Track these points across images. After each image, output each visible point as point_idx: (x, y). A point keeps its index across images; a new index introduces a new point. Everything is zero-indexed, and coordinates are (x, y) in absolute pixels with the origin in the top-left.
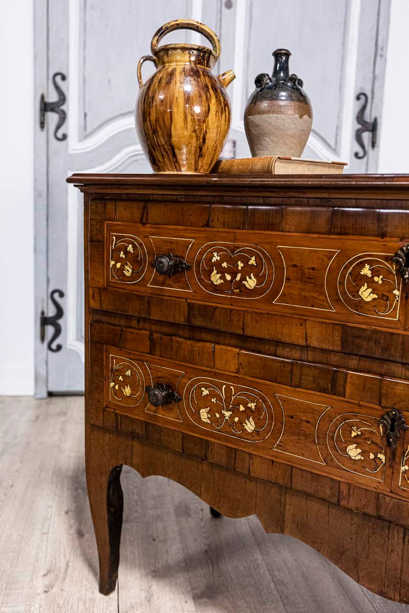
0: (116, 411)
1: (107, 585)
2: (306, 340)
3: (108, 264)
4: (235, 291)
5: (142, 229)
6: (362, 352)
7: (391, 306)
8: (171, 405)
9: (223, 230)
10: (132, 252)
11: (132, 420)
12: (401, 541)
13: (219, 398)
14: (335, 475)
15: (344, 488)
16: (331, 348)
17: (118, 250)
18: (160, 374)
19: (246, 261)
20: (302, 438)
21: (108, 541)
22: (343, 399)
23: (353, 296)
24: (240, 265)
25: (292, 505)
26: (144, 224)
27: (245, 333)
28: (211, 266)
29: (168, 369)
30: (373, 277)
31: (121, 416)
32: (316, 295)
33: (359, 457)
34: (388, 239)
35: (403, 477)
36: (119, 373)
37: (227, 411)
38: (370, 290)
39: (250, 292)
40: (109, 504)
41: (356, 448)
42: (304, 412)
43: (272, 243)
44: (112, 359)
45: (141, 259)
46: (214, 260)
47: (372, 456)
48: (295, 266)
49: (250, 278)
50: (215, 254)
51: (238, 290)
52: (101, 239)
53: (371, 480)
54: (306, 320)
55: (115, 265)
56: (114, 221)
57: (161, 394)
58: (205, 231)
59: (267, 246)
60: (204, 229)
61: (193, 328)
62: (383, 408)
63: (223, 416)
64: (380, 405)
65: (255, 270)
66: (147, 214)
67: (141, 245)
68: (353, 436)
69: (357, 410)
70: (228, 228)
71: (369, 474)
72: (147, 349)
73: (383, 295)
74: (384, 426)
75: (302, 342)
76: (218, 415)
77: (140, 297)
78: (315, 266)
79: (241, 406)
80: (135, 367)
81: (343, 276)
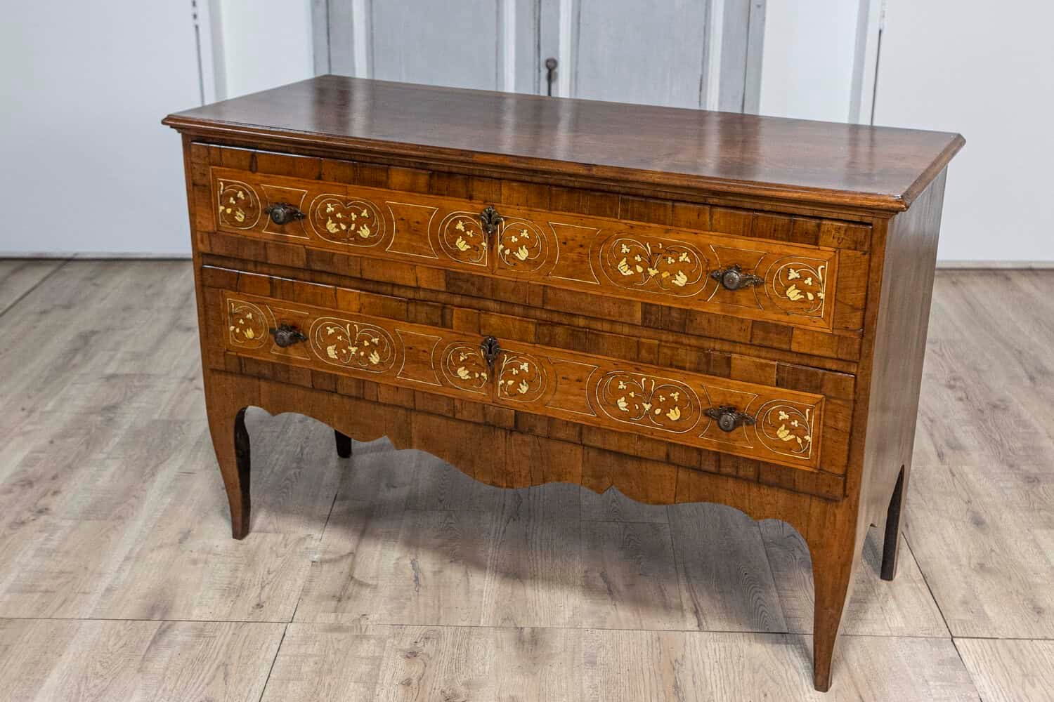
0: (240, 354)
1: (241, 529)
2: (417, 282)
3: (217, 209)
4: (351, 239)
5: (251, 177)
6: (463, 292)
7: (481, 255)
8: (297, 345)
9: (333, 183)
10: (243, 198)
11: (258, 363)
12: (504, 440)
13: (344, 335)
14: (449, 393)
15: (457, 403)
16: (438, 289)
17: (228, 196)
18: (283, 316)
19: (358, 213)
20: (421, 365)
21: (238, 485)
22: (451, 330)
23: (452, 246)
24: (354, 216)
25: (418, 422)
26: (254, 172)
27: (364, 277)
28: (326, 216)
29: (291, 311)
30: (466, 231)
31: (245, 358)
32: (421, 245)
33: (467, 377)
34: (474, 201)
35: (501, 390)
36: (238, 316)
37: (353, 346)
38: (464, 242)
39: (363, 241)
40: (237, 447)
41: (465, 370)
42: (422, 343)
43: (380, 198)
44: (230, 303)
45: (253, 206)
46: (328, 210)
47: (477, 375)
48: (402, 219)
49: (364, 228)
50: (329, 205)
51: (353, 239)
52: (208, 184)
53: (478, 393)
54: (415, 266)
55: (224, 211)
56: (220, 166)
57: (286, 335)
58: (318, 183)
59: (376, 201)
60: (316, 181)
61: (313, 271)
62: (483, 336)
63: (349, 352)
64: (480, 333)
65: (369, 221)
66: (256, 162)
67: (252, 192)
68: (461, 360)
69: (463, 339)
70: (340, 182)
71: (474, 389)
72: (268, 292)
73: (474, 246)
74: (484, 350)
75: (413, 284)
76: (344, 351)
77: (256, 242)
78: (419, 220)
79: (365, 342)
80: (257, 310)
81: (442, 229)
